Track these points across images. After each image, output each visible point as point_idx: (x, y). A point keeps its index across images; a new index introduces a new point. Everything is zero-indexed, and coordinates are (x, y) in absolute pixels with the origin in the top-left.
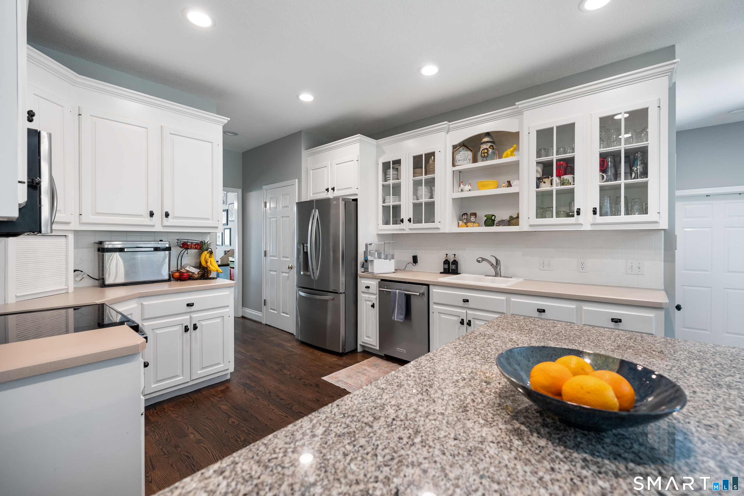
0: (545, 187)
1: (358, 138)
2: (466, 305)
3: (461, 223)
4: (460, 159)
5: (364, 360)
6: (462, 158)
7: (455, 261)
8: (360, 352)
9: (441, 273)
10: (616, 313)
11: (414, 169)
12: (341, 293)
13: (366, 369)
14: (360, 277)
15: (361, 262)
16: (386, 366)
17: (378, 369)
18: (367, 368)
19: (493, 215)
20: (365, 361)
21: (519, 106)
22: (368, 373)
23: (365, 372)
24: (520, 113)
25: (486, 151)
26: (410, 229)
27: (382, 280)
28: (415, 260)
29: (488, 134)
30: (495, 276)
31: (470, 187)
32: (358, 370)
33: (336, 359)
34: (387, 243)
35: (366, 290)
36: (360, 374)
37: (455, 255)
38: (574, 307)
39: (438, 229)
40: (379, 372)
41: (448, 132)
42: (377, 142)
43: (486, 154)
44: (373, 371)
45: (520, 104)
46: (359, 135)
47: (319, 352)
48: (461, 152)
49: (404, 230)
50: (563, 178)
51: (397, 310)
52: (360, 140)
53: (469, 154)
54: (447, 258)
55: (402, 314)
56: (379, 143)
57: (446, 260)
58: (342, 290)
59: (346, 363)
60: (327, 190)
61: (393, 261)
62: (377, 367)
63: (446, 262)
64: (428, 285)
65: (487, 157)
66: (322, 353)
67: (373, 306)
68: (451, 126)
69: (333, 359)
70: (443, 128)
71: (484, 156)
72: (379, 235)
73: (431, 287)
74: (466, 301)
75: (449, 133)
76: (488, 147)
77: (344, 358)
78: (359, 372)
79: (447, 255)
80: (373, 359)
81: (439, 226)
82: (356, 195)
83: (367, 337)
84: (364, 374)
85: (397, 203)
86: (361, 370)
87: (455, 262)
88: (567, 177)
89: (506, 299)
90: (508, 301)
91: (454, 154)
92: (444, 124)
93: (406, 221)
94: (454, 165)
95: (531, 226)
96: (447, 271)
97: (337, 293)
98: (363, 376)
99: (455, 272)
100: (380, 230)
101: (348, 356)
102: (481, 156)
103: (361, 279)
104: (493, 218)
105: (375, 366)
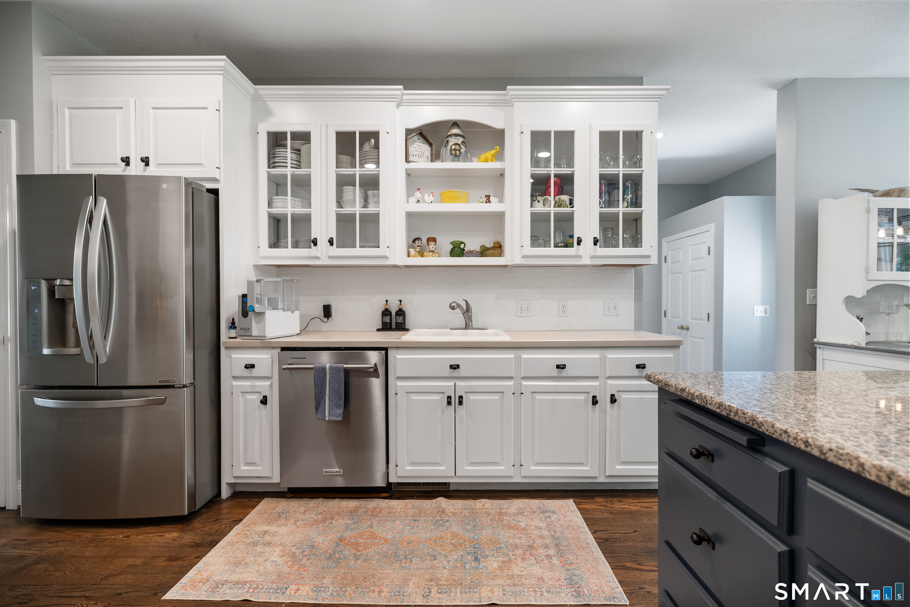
0: (539, 208)
1: (222, 64)
2: (456, 373)
3: (412, 251)
4: (415, 153)
5: (248, 514)
6: (417, 153)
7: (400, 310)
8: (227, 499)
9: (378, 330)
10: (640, 357)
11: (337, 154)
12: (184, 386)
13: (266, 532)
14: (227, 348)
15: (227, 319)
16: (302, 509)
17: (292, 521)
18: (266, 528)
19: (462, 243)
20: (253, 515)
21: (511, 93)
22: (275, 539)
23: (267, 538)
24: (508, 104)
25: (458, 147)
26: (330, 257)
27: (283, 349)
28: (327, 311)
29: (455, 124)
30: (465, 328)
31: (432, 198)
32: (248, 541)
33: (175, 535)
34: (287, 280)
35: (247, 373)
36: (259, 549)
37: (401, 301)
38: (598, 356)
39: (386, 257)
40: (298, 527)
41: (398, 106)
42: (255, 90)
43: (458, 153)
44: (283, 530)
45: (512, 90)
46: (224, 57)
47: (116, 530)
48: (416, 144)
49: (317, 258)
50: (560, 199)
51: (330, 401)
52: (223, 69)
53: (425, 149)
54: (387, 307)
55: (338, 406)
56: (261, 92)
57: (386, 310)
58: (186, 378)
59: (210, 534)
60: (126, 161)
61: (297, 313)
62: (286, 519)
63: (386, 312)
64: (386, 349)
65: (459, 156)
66: (127, 531)
67: (264, 401)
68: (405, 97)
69: (167, 535)
70: (393, 97)
71: (456, 155)
72: (258, 267)
73: (390, 352)
74: (455, 367)
75: (400, 107)
76: (460, 142)
77: (197, 523)
78: (255, 544)
79: (387, 301)
80: (265, 504)
81: (387, 253)
82: (215, 180)
83: (248, 464)
84: (269, 544)
85: (300, 210)
86: (256, 538)
87: (401, 313)
88: (565, 198)
89: (515, 357)
90: (518, 360)
91: (409, 143)
92: (397, 90)
93: (323, 242)
94: (407, 160)
95: (524, 257)
96: (389, 327)
97: (173, 387)
98: (268, 549)
99: (402, 327)
100: (263, 258)
101: (204, 516)
102: (451, 154)
103: (230, 351)
104: (462, 246)
105: (280, 517)
